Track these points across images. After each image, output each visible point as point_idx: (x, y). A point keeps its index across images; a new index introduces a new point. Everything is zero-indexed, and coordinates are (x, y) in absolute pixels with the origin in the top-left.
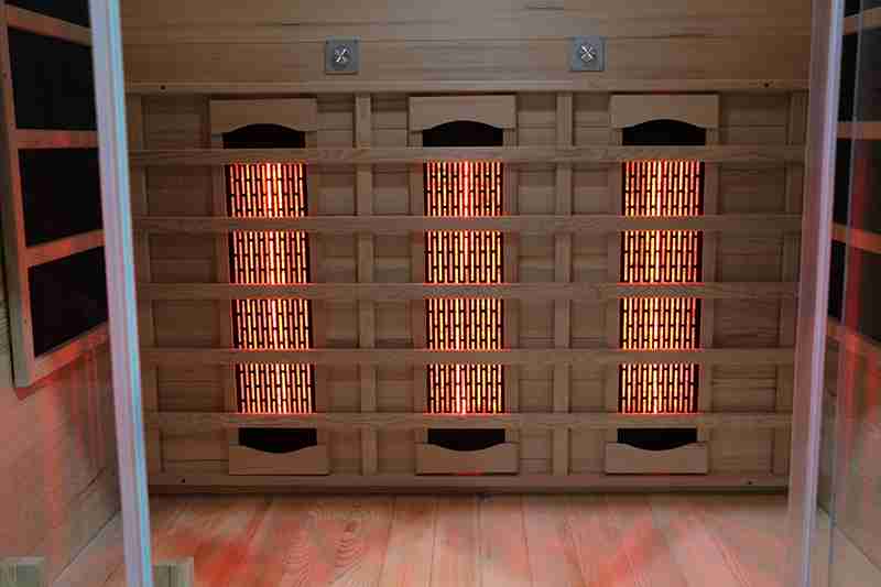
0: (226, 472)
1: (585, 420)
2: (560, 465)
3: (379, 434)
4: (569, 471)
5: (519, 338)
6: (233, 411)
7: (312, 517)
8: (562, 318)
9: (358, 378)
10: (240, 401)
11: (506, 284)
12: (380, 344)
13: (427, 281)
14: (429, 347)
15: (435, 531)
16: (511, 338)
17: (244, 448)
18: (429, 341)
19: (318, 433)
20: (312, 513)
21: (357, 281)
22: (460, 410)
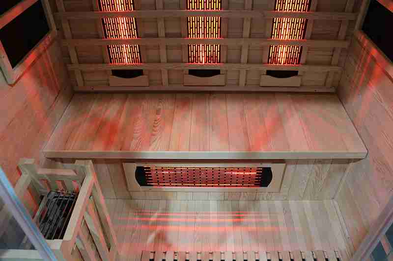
0: (109, 85)
1: (253, 67)
2: (242, 82)
3: (169, 71)
4: (245, 84)
5: (228, 32)
6: (108, 63)
7: (143, 105)
8: (247, 25)
9: (159, 49)
10: (111, 59)
11: (222, 10)
12: (167, 35)
13: (187, 9)
14: (188, 37)
15: (191, 114)
16: (224, 33)
17: (115, 77)
18: (188, 34)
19: (144, 71)
20: (143, 103)
21: (156, 9)
22: (202, 62)
